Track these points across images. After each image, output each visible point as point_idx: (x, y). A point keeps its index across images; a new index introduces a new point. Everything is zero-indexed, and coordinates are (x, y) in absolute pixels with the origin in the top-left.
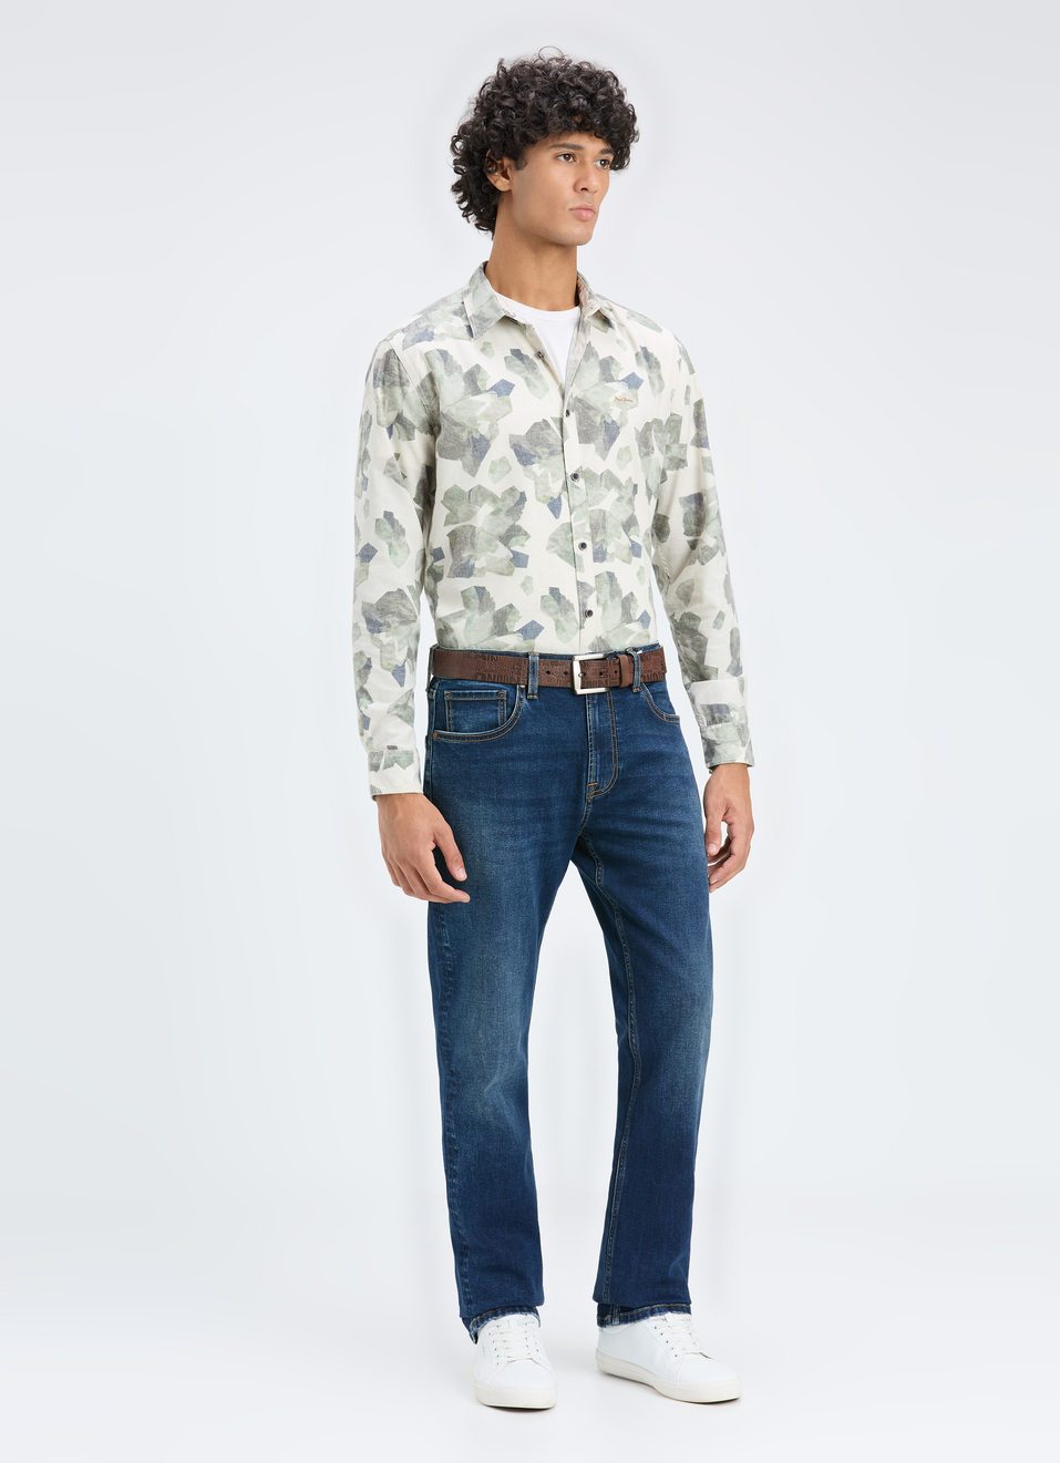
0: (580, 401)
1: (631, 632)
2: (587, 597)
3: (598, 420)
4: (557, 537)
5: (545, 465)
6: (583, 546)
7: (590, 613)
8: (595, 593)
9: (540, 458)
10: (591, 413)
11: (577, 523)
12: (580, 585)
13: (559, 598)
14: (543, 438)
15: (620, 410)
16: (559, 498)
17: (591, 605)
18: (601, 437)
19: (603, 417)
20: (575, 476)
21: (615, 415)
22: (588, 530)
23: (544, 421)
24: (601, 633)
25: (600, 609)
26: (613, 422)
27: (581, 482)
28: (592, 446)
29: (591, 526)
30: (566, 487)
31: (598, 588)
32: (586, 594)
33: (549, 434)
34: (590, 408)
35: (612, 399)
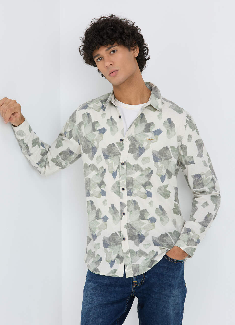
0: (133, 138)
1: (144, 224)
2: (123, 208)
3: (138, 146)
4: (115, 186)
5: (112, 160)
6: (123, 189)
7: (124, 214)
8: (127, 207)
9: (111, 157)
10: (136, 143)
11: (121, 181)
12: (122, 204)
13: (114, 208)
14: (111, 150)
15: (147, 143)
16: (116, 172)
17: (125, 211)
18: (137, 152)
19: (140, 145)
20: (123, 164)
21: (145, 145)
22: (125, 184)
23: (113, 144)
24: (129, 222)
25: (129, 213)
26: (143, 147)
27: (125, 166)
28: (132, 155)
29: (127, 182)
30: (119, 168)
31: (128, 205)
32: (123, 207)
33: (114, 149)
34: (136, 141)
35: (145, 139)
